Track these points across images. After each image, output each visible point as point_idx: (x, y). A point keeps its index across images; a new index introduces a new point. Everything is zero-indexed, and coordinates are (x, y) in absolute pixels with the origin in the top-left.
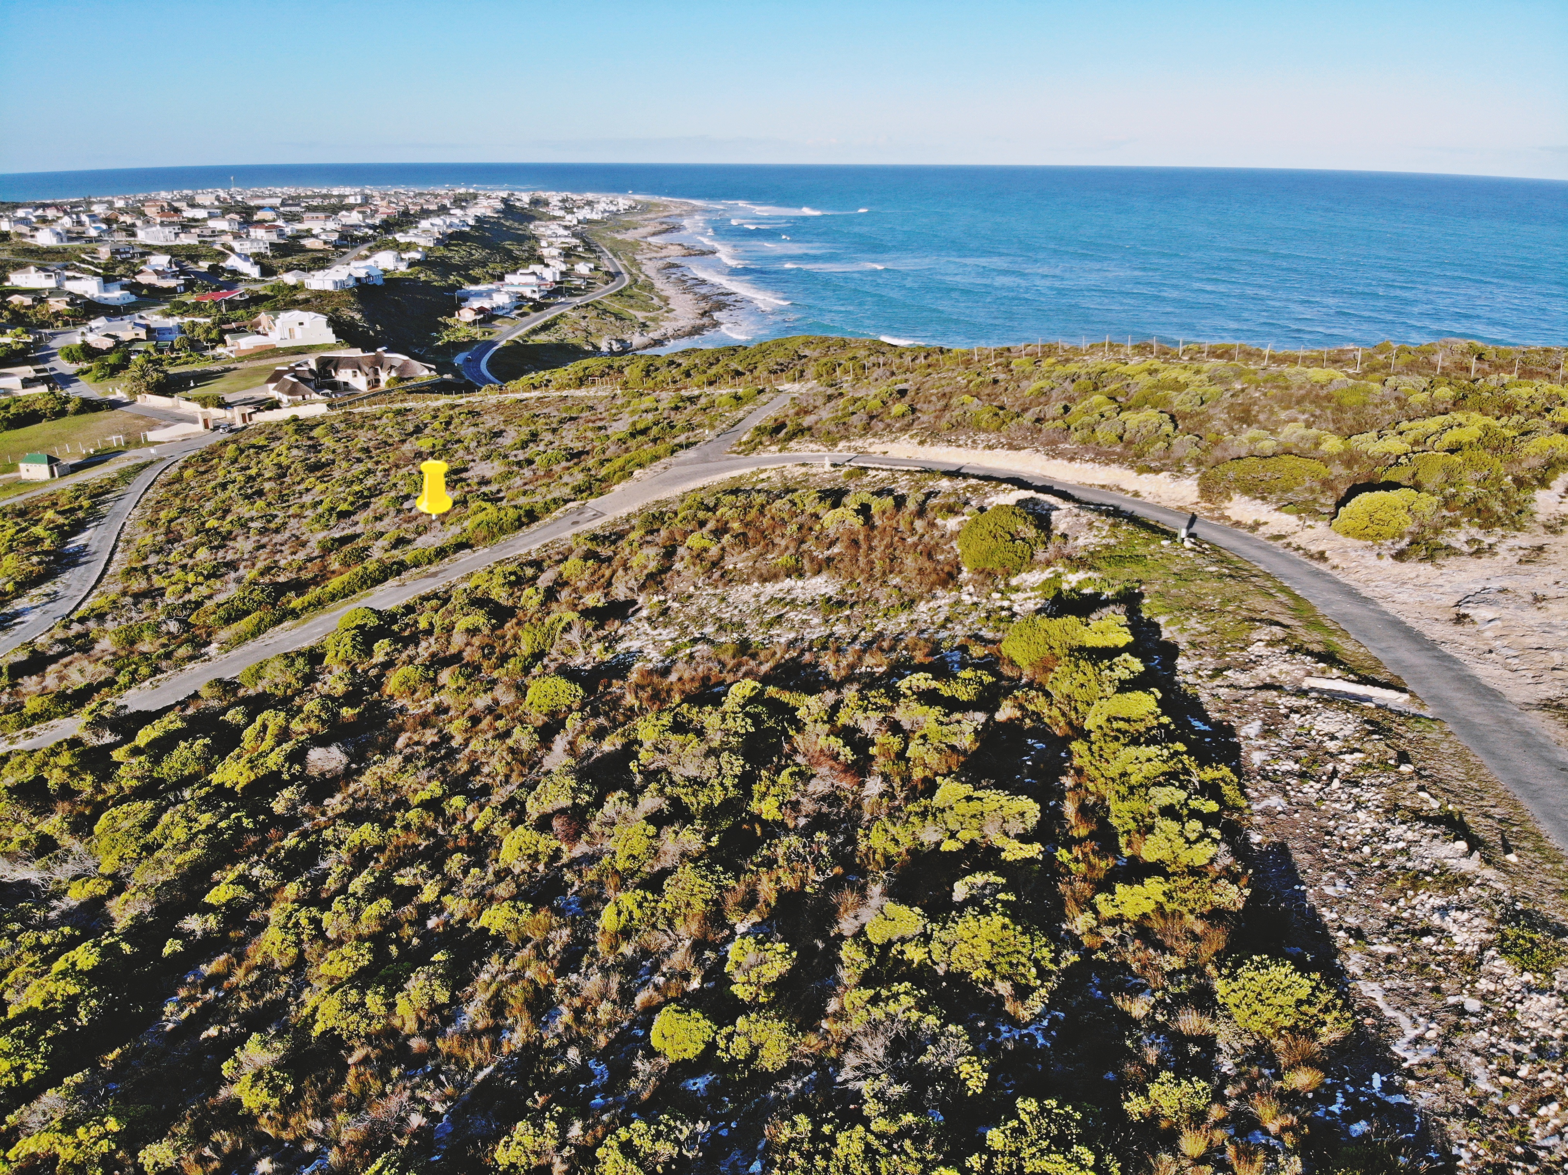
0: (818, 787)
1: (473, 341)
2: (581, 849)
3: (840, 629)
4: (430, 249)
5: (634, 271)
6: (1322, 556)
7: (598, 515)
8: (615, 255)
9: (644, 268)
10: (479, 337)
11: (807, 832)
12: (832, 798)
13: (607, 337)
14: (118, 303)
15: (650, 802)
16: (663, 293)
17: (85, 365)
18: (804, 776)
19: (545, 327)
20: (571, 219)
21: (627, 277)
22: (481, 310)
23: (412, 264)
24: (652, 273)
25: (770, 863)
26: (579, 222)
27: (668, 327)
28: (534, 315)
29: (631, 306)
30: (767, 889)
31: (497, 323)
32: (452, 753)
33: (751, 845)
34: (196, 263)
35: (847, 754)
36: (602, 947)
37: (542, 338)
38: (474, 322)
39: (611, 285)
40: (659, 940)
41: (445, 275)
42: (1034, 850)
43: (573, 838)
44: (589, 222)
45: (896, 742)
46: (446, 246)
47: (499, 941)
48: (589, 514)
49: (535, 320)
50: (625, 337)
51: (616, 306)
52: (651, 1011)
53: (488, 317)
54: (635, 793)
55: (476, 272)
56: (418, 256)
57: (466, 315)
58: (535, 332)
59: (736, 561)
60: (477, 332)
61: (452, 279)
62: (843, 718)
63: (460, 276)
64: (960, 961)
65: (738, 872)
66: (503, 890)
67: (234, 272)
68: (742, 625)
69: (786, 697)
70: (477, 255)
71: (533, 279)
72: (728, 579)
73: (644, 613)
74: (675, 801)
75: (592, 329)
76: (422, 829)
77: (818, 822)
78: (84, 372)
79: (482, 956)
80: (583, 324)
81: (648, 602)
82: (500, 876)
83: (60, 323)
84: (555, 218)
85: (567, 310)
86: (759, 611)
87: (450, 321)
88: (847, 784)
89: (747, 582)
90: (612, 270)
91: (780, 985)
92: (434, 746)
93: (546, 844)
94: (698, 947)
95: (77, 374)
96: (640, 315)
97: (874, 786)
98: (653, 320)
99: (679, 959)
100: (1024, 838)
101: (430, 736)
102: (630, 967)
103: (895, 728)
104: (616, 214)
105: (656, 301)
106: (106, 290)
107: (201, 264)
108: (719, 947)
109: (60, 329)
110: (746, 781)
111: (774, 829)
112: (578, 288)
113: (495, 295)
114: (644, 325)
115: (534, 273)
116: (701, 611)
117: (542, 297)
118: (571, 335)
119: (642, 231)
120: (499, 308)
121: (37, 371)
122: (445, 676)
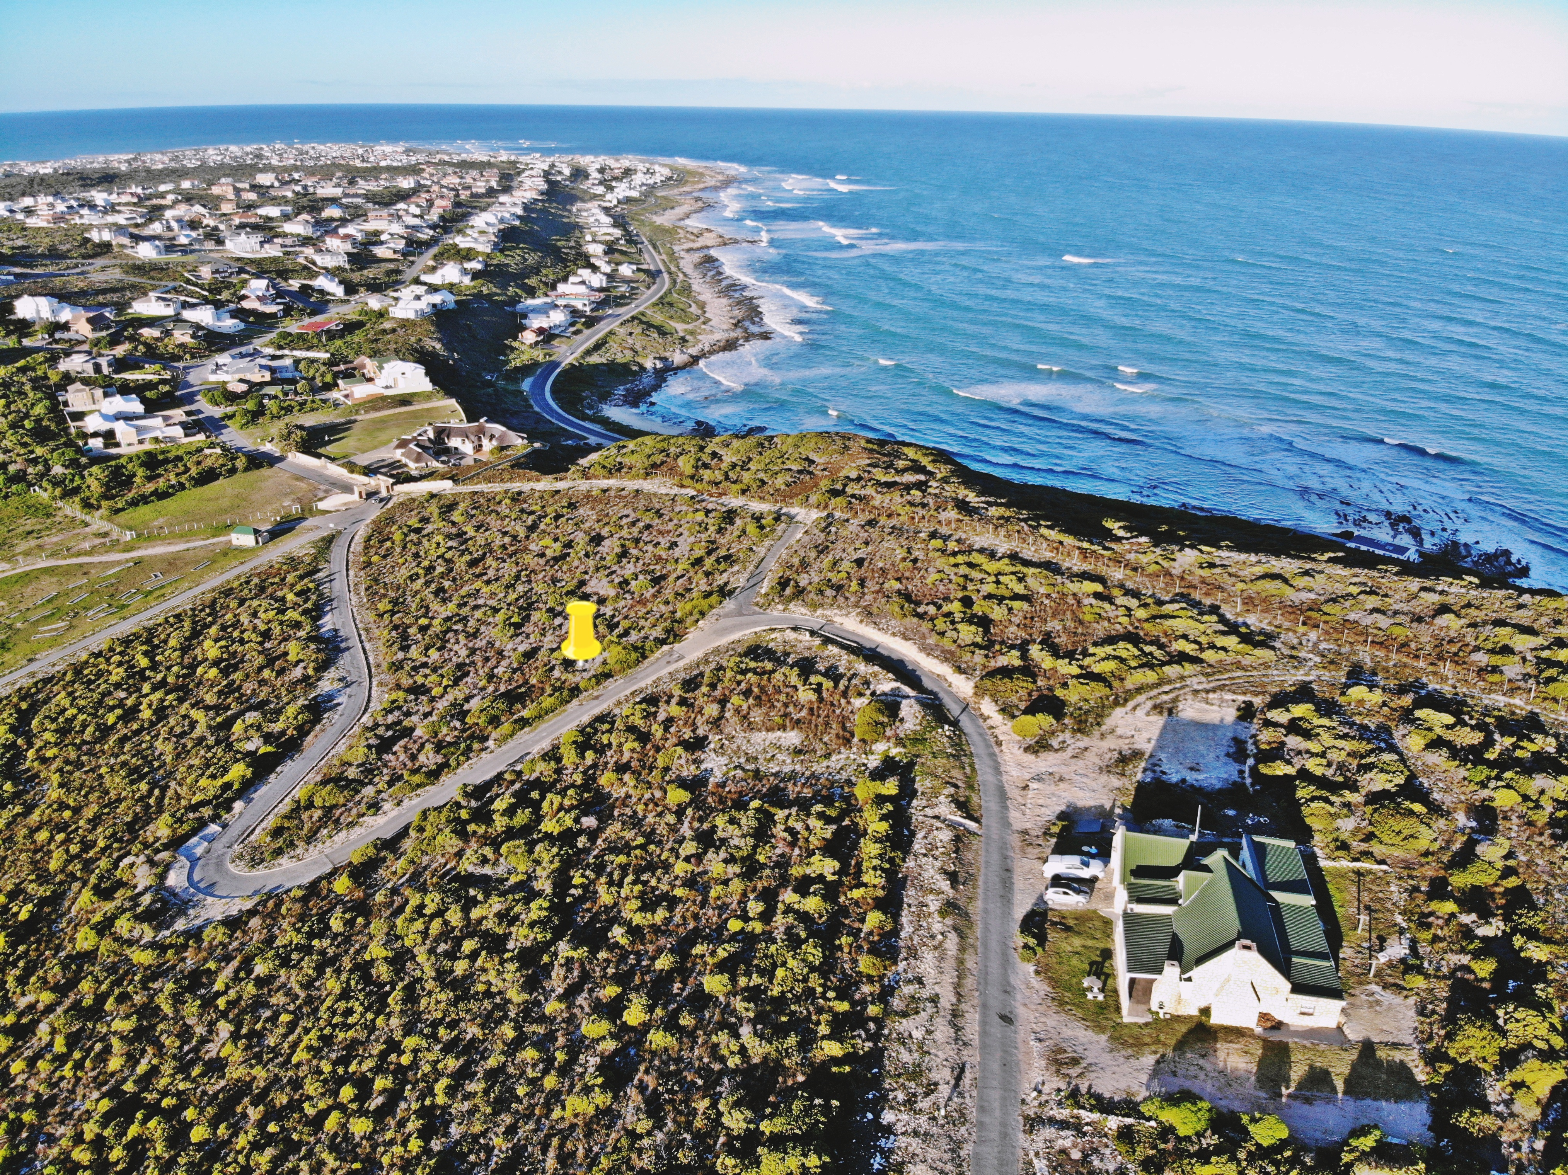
0: (778, 851)
1: (535, 364)
2: (701, 869)
3: (798, 767)
4: (488, 255)
5: (673, 269)
6: (999, 744)
7: (681, 657)
8: (655, 247)
9: (682, 263)
10: (541, 359)
11: (772, 868)
12: (782, 855)
13: (651, 357)
14: (231, 331)
15: (723, 854)
16: (701, 298)
17: (230, 410)
18: (774, 847)
19: (597, 347)
20: (611, 199)
21: (666, 276)
22: (540, 331)
23: (476, 275)
24: (689, 270)
25: (761, 878)
26: (619, 202)
27: (706, 341)
28: (587, 332)
29: (671, 317)
30: (759, 886)
31: (555, 342)
32: (641, 820)
33: (756, 871)
34: (286, 280)
35: (789, 838)
36: (712, 901)
37: (594, 359)
38: (537, 343)
39: (654, 288)
40: (728, 900)
41: (504, 287)
42: (836, 877)
43: (698, 865)
44: (628, 200)
45: (806, 834)
46: (502, 251)
47: (680, 899)
48: (676, 656)
49: (588, 339)
50: (667, 354)
51: (658, 318)
52: (727, 920)
53: (547, 336)
54: (718, 849)
55: (532, 281)
56: (479, 267)
57: (529, 337)
58: (588, 353)
59: (757, 716)
60: (539, 355)
61: (511, 291)
62: (790, 823)
63: (517, 286)
64: (807, 909)
65: (751, 880)
66: (678, 882)
67: (322, 292)
68: (756, 759)
69: (772, 810)
70: (532, 258)
71: (582, 289)
72: (751, 727)
73: (712, 746)
74: (731, 855)
75: (638, 347)
76: (642, 858)
77: (777, 865)
78: (231, 417)
79: (677, 904)
80: (630, 341)
81: (714, 738)
82: (676, 878)
83: (188, 356)
84: (595, 197)
85: (615, 325)
86: (765, 751)
87: (515, 344)
88: (787, 850)
89: (759, 730)
90: (652, 268)
91: (761, 914)
92: (631, 817)
93: (690, 867)
94: (739, 903)
95: (223, 419)
96: (680, 328)
97: (797, 851)
98: (692, 333)
99: (734, 906)
100: (834, 874)
101: (628, 811)
102: (720, 908)
103: (807, 828)
104: (653, 187)
105: (694, 309)
106: (219, 319)
107: (291, 282)
108: (745, 903)
109: (191, 363)
110: (755, 847)
111: (763, 866)
112: (623, 297)
113: (552, 313)
114: (684, 340)
115: (583, 283)
116: (739, 748)
117: (592, 310)
118: (620, 355)
119: (679, 211)
120: (556, 327)
121: (188, 414)
122: (627, 777)
